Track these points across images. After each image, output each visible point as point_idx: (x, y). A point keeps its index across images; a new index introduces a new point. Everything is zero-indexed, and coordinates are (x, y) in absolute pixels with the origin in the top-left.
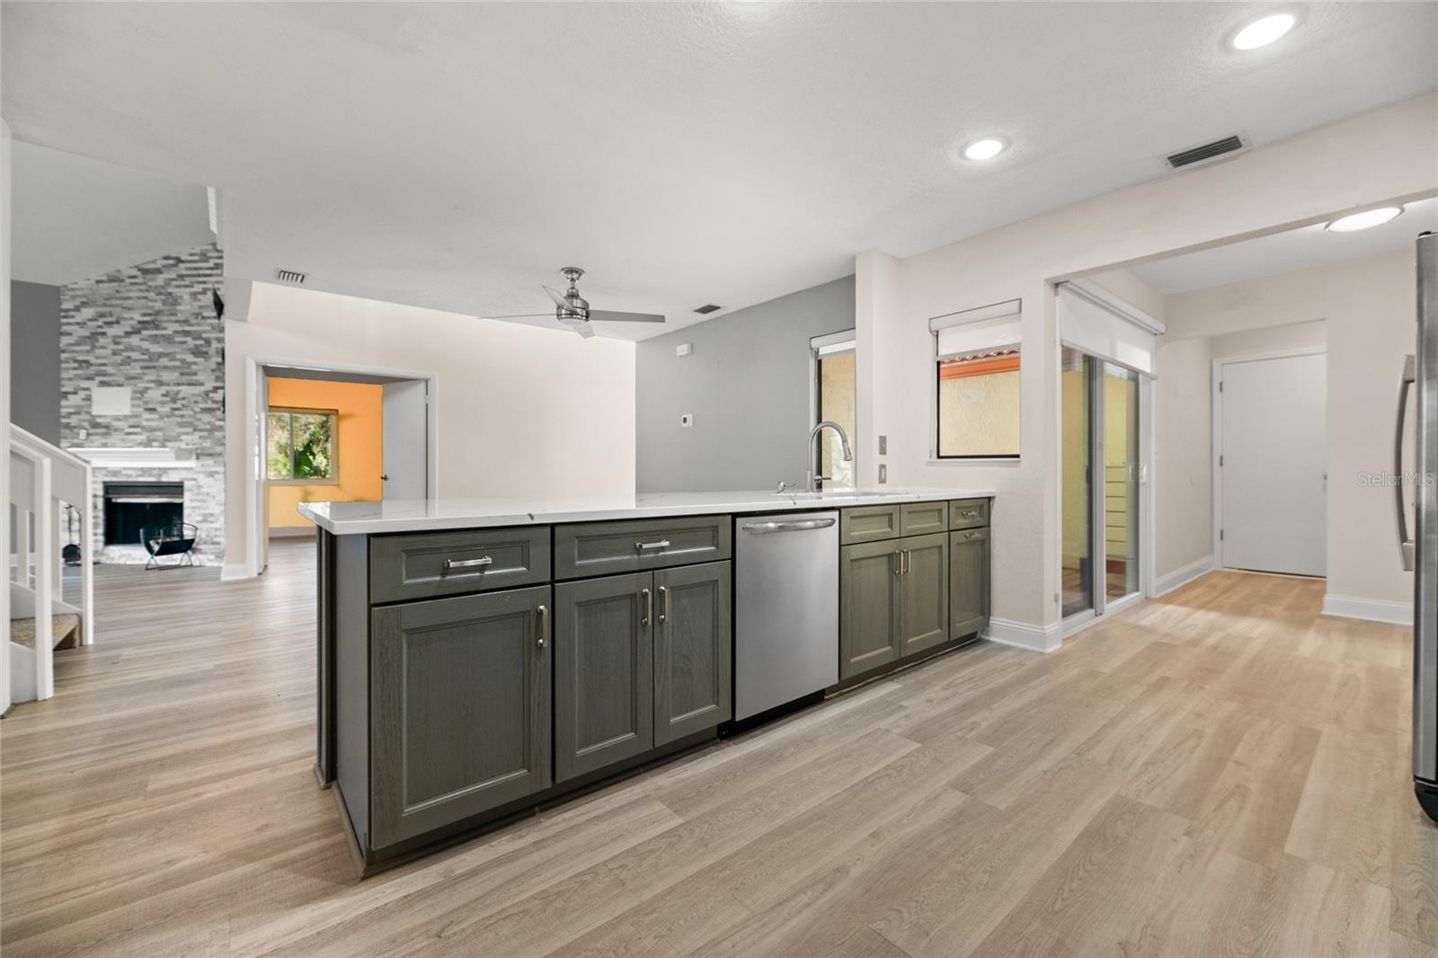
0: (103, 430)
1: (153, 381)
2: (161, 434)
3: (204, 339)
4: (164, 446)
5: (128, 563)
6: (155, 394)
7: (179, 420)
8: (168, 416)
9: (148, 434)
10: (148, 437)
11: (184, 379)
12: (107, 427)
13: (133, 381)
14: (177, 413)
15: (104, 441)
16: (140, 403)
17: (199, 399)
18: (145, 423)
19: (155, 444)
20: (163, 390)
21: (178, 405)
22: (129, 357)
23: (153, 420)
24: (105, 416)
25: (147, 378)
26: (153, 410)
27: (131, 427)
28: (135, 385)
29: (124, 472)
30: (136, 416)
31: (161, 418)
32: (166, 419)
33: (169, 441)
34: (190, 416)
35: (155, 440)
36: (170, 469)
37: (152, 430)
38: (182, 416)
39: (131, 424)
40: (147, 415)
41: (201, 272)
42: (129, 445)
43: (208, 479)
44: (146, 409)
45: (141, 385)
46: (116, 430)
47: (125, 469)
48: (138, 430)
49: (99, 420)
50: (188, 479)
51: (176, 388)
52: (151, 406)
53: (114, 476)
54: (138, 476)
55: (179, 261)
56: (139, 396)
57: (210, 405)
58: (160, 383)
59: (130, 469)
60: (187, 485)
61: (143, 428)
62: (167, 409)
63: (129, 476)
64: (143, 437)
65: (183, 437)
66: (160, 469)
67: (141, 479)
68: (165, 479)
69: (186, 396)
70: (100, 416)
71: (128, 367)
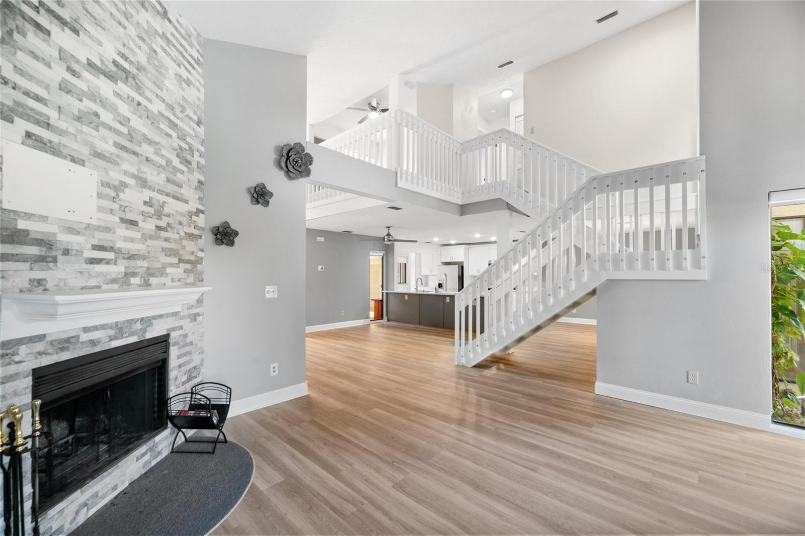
0: (34, 250)
1: (134, 176)
2: (145, 264)
3: (187, 143)
4: (147, 285)
5: (92, 512)
6: (134, 197)
7: (166, 245)
8: (151, 237)
9: (126, 263)
10: (126, 268)
11: (170, 188)
12: (46, 243)
13: (104, 164)
14: (163, 234)
15: (38, 275)
16: (115, 207)
17: (184, 220)
18: (119, 244)
19: (135, 281)
20: (147, 194)
21: (163, 223)
22: (97, 115)
23: (132, 240)
24: (44, 219)
25: (125, 166)
26: (134, 223)
27: (96, 248)
28: (106, 171)
29: (84, 337)
30: (107, 230)
31: (145, 237)
32: (149, 242)
33: (153, 275)
34: (176, 241)
35: (134, 274)
36: (154, 318)
37: (131, 257)
38: (167, 240)
39: (96, 242)
40: (122, 231)
41: (185, 54)
42: (93, 282)
43: (192, 324)
44: (123, 220)
45: (115, 176)
46: (66, 252)
47: (86, 330)
48: (110, 255)
49: (22, 225)
50: (174, 329)
51: (163, 198)
52: (130, 216)
53: (62, 349)
54: (111, 339)
55: (165, 14)
56: (112, 193)
57: (192, 230)
58: (143, 183)
59: (96, 328)
60: (174, 336)
61: (118, 252)
62: (149, 226)
63: (93, 343)
64: (118, 269)
65: (169, 270)
66: (142, 319)
67: (115, 344)
68: (148, 336)
69: (171, 212)
70: (28, 216)
71: (94, 132)
